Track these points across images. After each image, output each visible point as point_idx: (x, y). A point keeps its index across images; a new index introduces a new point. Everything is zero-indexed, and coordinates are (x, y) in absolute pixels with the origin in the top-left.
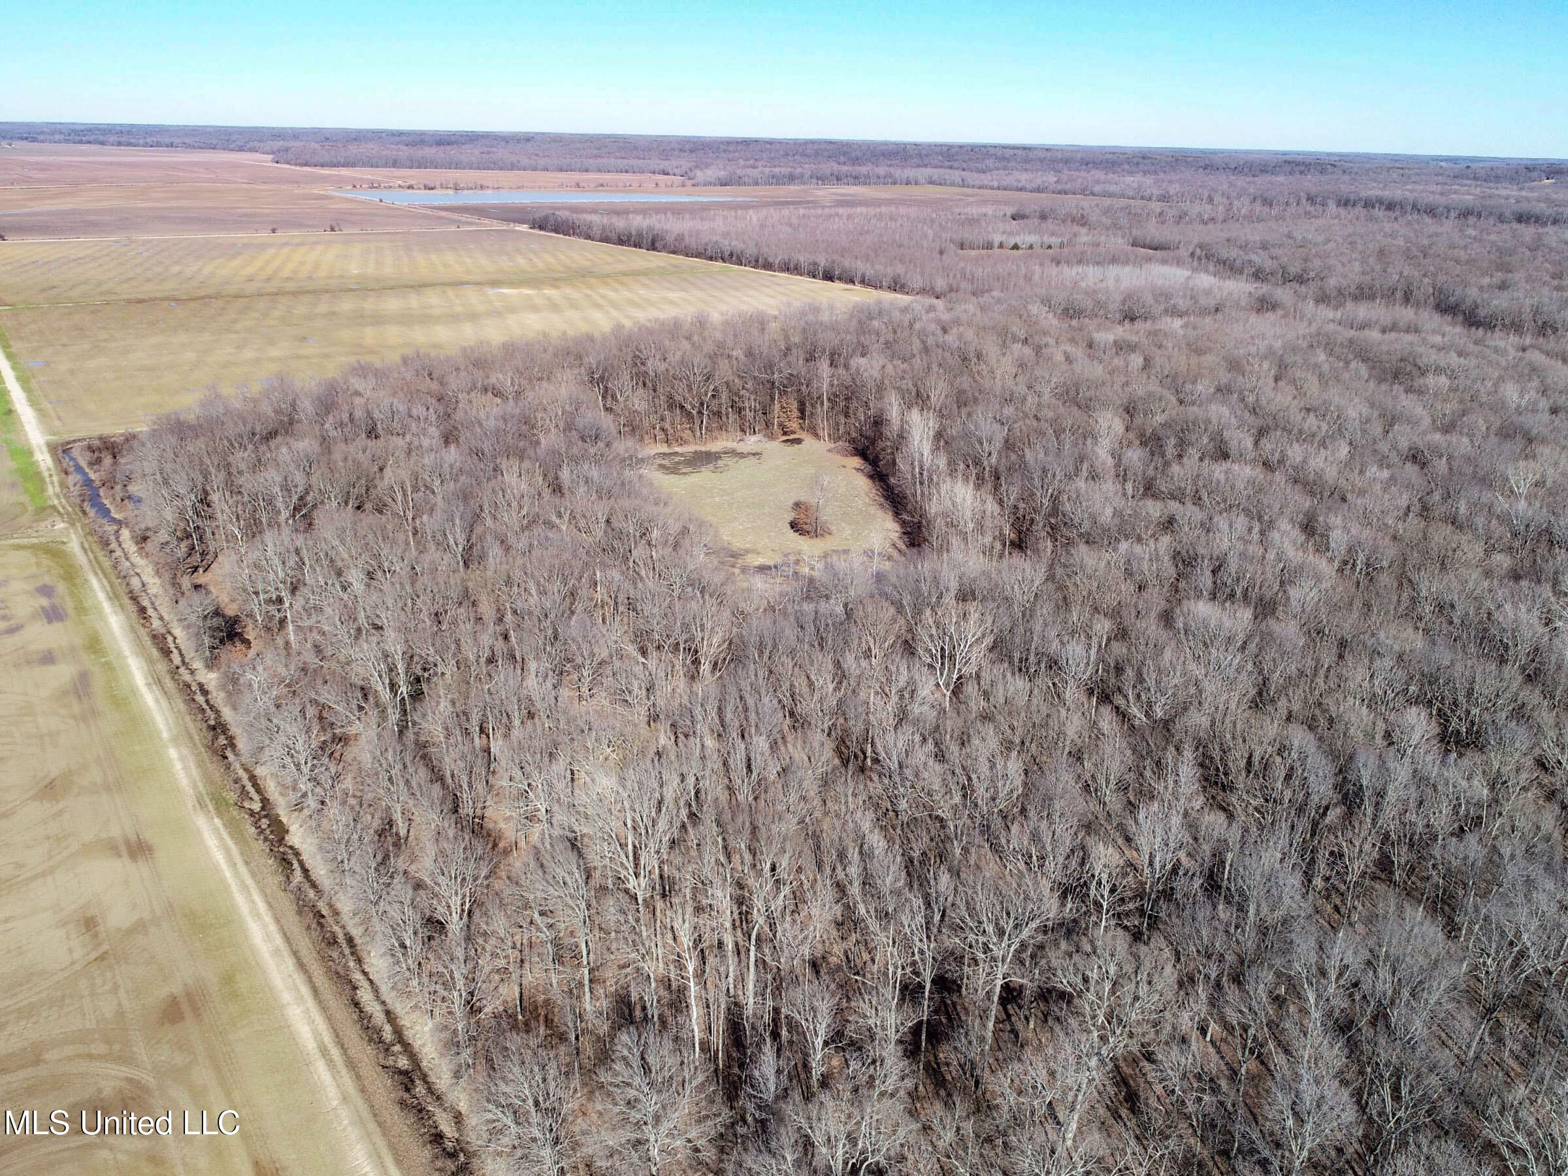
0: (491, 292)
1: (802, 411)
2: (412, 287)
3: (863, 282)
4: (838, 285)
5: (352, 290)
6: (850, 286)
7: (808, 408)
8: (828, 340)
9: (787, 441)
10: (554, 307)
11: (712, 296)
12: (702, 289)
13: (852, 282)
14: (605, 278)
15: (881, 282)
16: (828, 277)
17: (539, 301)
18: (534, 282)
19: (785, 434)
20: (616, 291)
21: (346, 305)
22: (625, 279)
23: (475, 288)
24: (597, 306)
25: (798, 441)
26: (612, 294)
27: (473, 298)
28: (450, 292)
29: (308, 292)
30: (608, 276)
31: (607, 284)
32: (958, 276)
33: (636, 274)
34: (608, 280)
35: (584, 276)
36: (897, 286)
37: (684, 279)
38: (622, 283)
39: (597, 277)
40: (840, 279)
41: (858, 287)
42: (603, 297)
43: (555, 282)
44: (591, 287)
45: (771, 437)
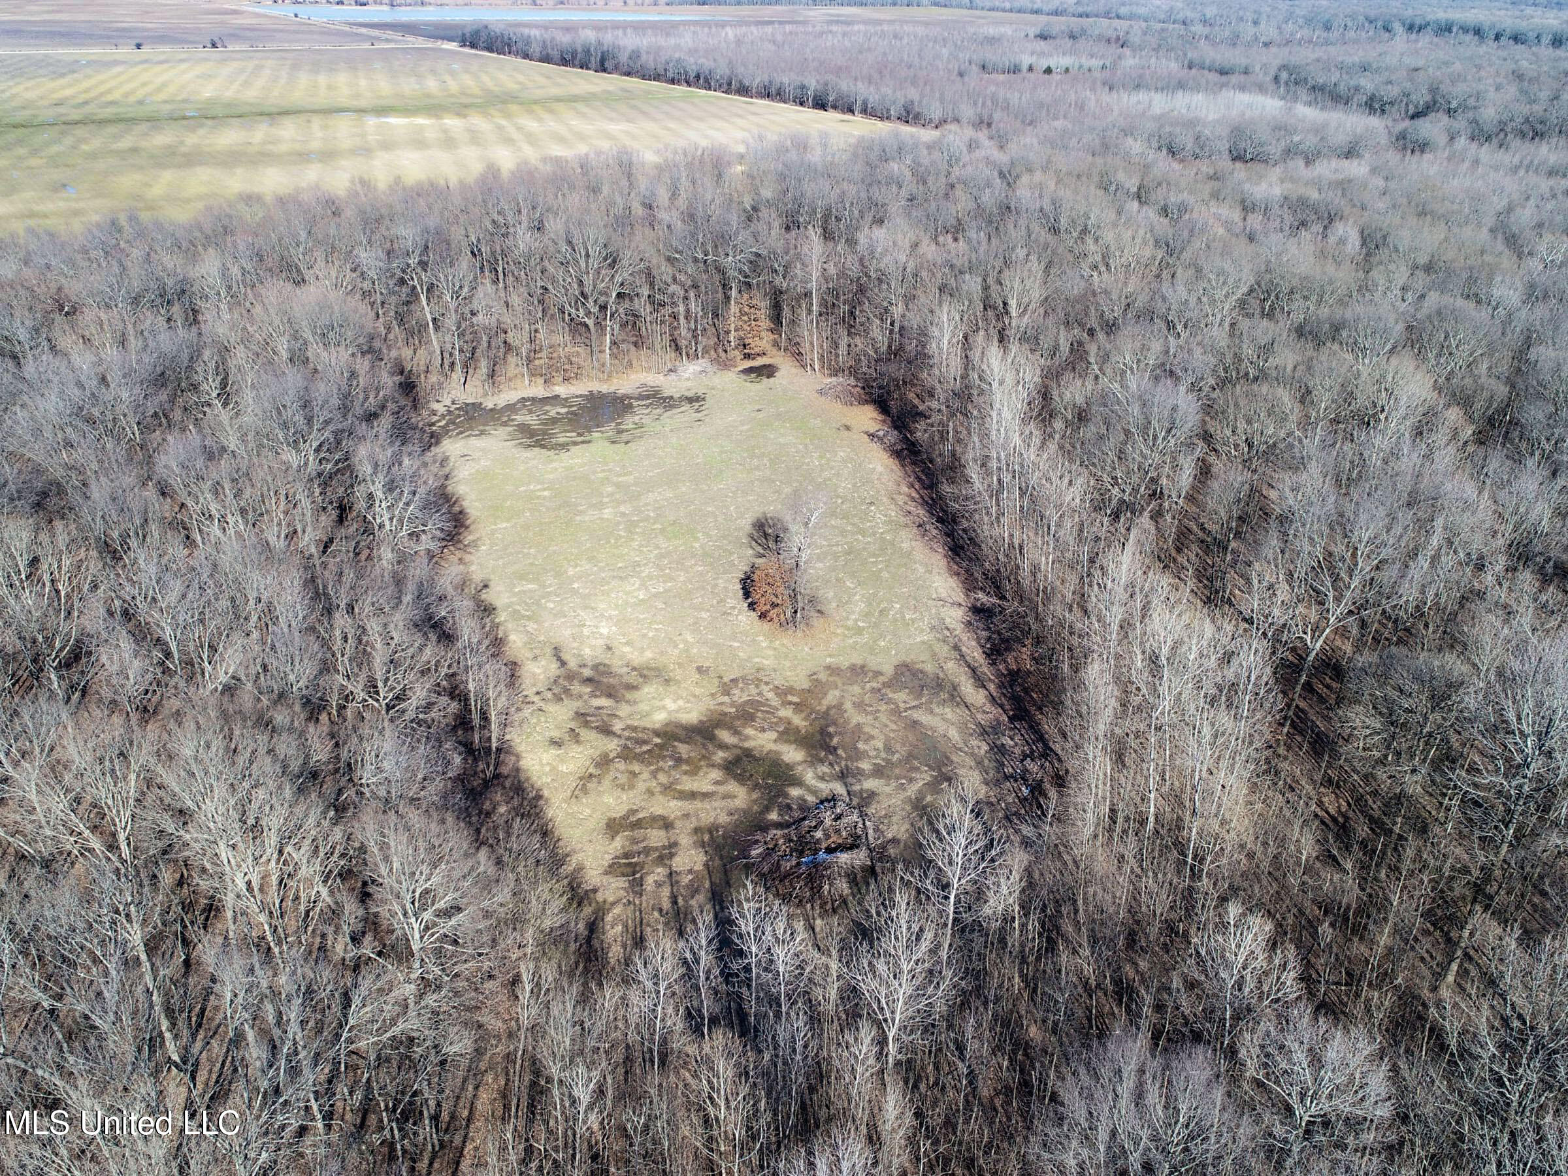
0: (372, 121)
1: (777, 319)
2: (269, 114)
3: (864, 111)
4: (832, 115)
5: (184, 118)
6: (848, 117)
7: (786, 312)
8: (819, 192)
9: (750, 370)
10: (449, 142)
11: (669, 129)
12: (655, 120)
13: (851, 111)
14: (531, 104)
15: (888, 110)
16: (820, 104)
17: (430, 135)
18: (433, 108)
19: (747, 356)
20: (540, 120)
21: (162, 139)
22: (555, 105)
23: (353, 116)
24: (508, 141)
25: (768, 371)
26: (531, 125)
27: (343, 130)
28: (317, 121)
29: (121, 120)
30: (536, 102)
31: (531, 112)
32: (989, 103)
33: (574, 99)
34: (535, 107)
35: (504, 102)
36: (909, 116)
37: (634, 107)
38: (551, 111)
39: (521, 104)
40: (835, 107)
41: (858, 118)
42: (519, 129)
43: (461, 109)
44: (508, 116)
45: (725, 365)
